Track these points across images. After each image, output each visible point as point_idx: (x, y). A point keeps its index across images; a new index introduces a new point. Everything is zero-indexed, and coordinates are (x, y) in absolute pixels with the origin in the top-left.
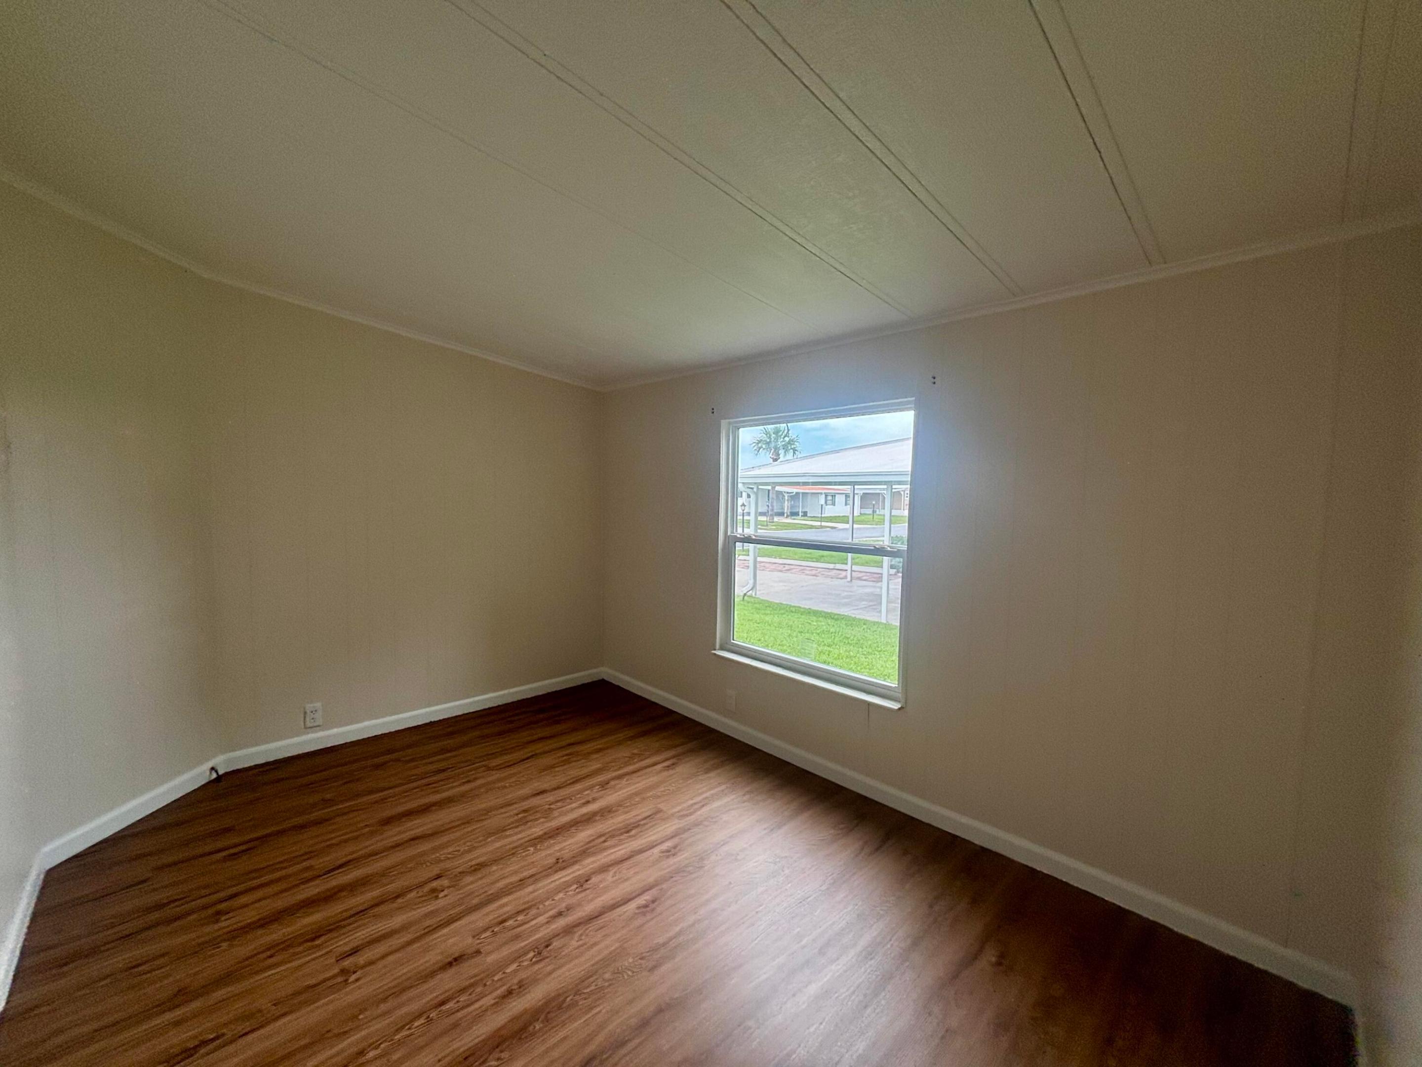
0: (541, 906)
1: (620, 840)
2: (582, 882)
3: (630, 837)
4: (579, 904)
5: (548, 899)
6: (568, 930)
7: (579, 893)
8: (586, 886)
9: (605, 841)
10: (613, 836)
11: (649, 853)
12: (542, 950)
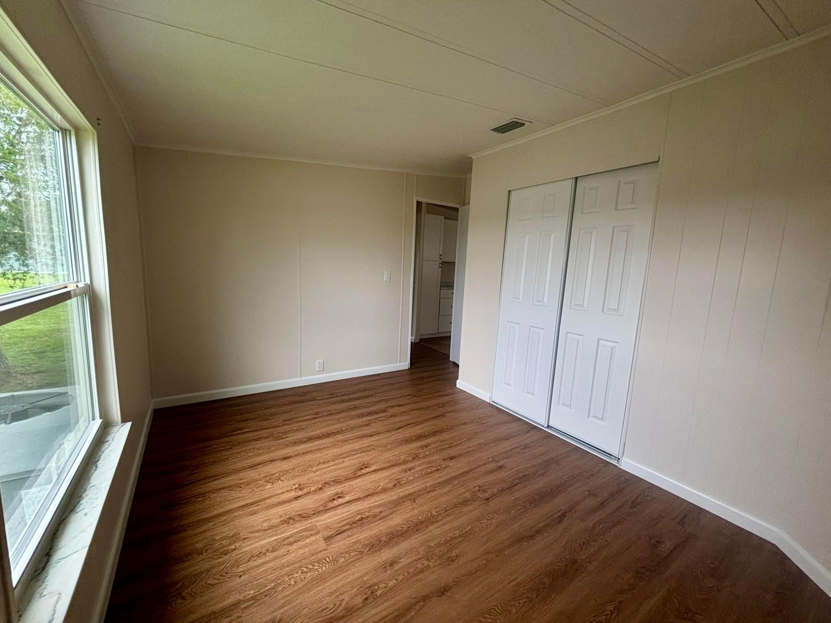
0: (420, 474)
1: (369, 511)
2: (397, 484)
3: (362, 514)
4: (400, 472)
5: (417, 477)
6: (405, 462)
7: (401, 478)
8: (396, 482)
9: (381, 512)
10: (375, 516)
11: (352, 498)
12: (416, 457)
